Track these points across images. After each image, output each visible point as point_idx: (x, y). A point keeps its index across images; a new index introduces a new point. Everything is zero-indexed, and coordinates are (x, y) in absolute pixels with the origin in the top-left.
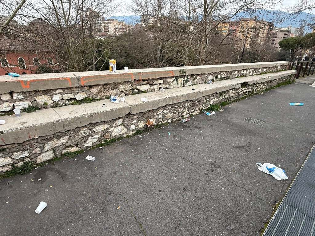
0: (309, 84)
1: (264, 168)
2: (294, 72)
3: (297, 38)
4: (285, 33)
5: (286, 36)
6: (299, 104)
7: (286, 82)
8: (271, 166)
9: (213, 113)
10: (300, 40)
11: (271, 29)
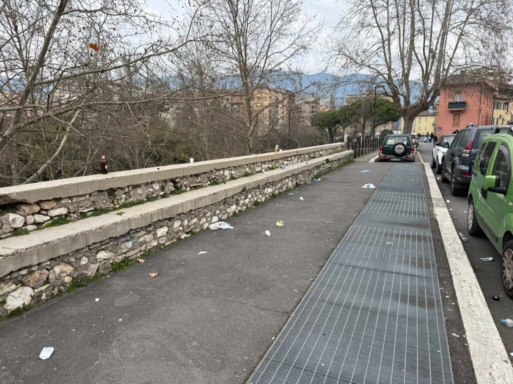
0: (367, 162)
1: (365, 186)
2: (351, 151)
3: (331, 113)
4: (312, 105)
5: (315, 110)
6: (367, 171)
7: (348, 161)
8: (367, 185)
9: (320, 179)
10: (335, 115)
11: (292, 100)
